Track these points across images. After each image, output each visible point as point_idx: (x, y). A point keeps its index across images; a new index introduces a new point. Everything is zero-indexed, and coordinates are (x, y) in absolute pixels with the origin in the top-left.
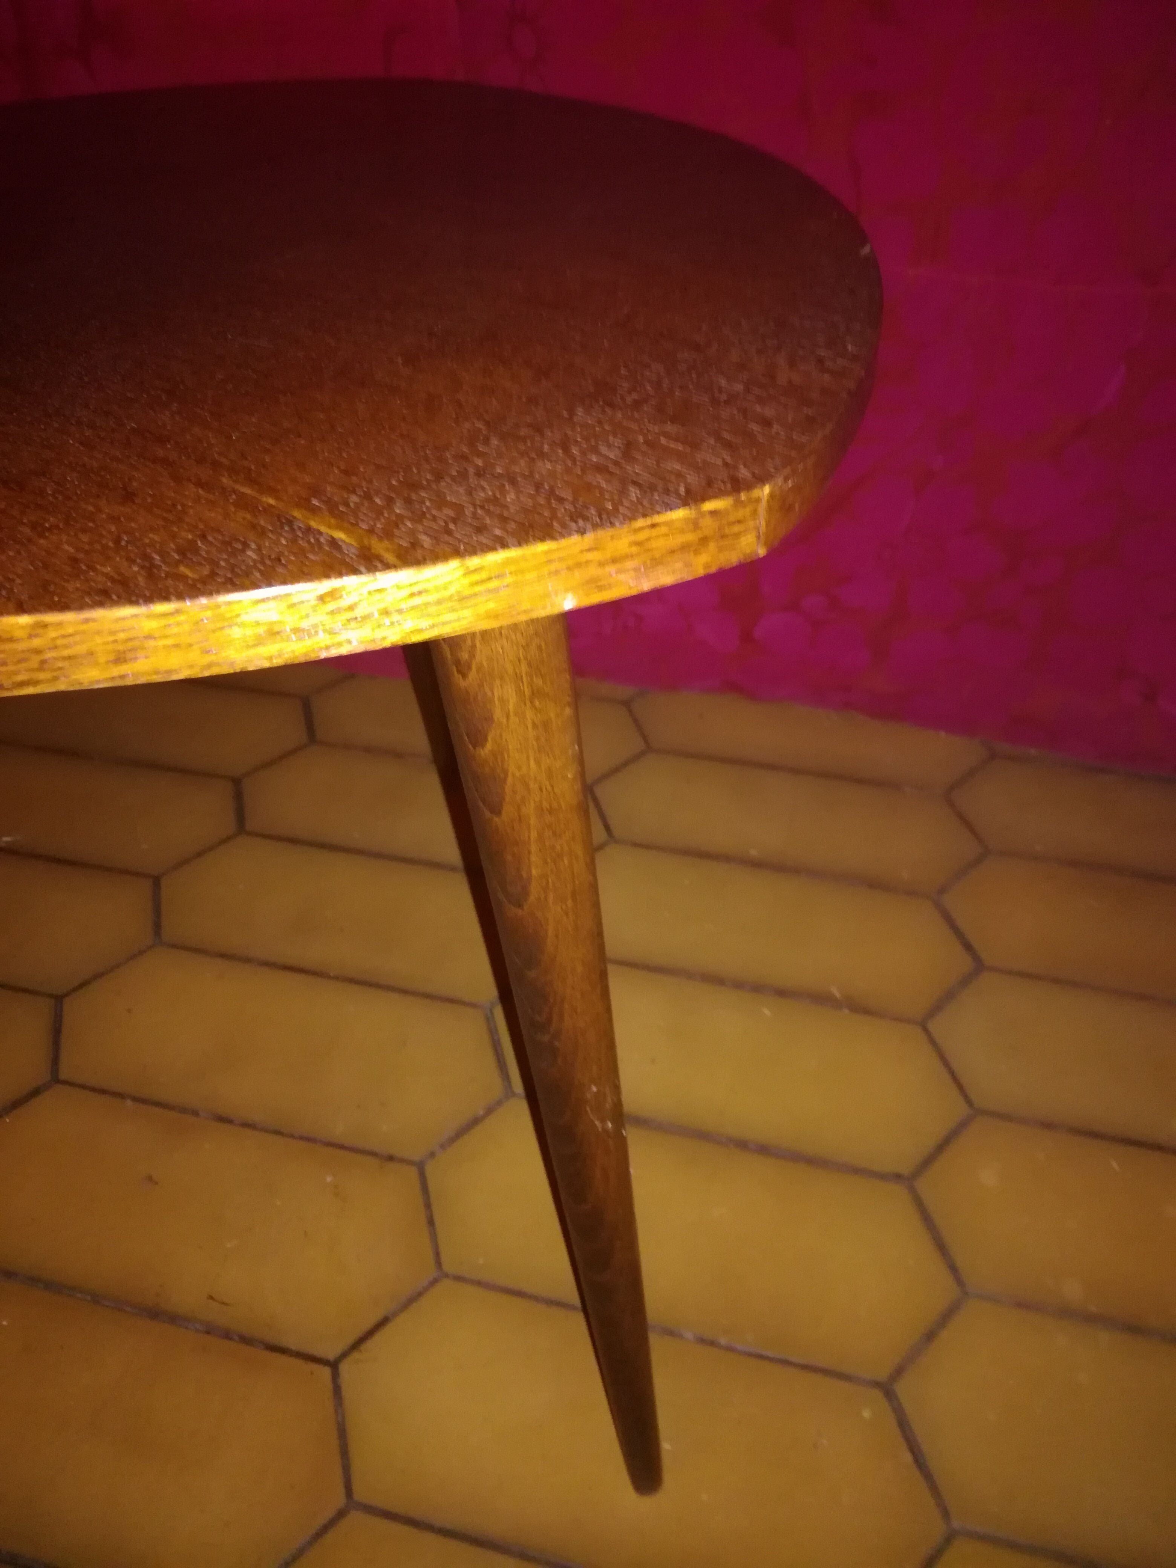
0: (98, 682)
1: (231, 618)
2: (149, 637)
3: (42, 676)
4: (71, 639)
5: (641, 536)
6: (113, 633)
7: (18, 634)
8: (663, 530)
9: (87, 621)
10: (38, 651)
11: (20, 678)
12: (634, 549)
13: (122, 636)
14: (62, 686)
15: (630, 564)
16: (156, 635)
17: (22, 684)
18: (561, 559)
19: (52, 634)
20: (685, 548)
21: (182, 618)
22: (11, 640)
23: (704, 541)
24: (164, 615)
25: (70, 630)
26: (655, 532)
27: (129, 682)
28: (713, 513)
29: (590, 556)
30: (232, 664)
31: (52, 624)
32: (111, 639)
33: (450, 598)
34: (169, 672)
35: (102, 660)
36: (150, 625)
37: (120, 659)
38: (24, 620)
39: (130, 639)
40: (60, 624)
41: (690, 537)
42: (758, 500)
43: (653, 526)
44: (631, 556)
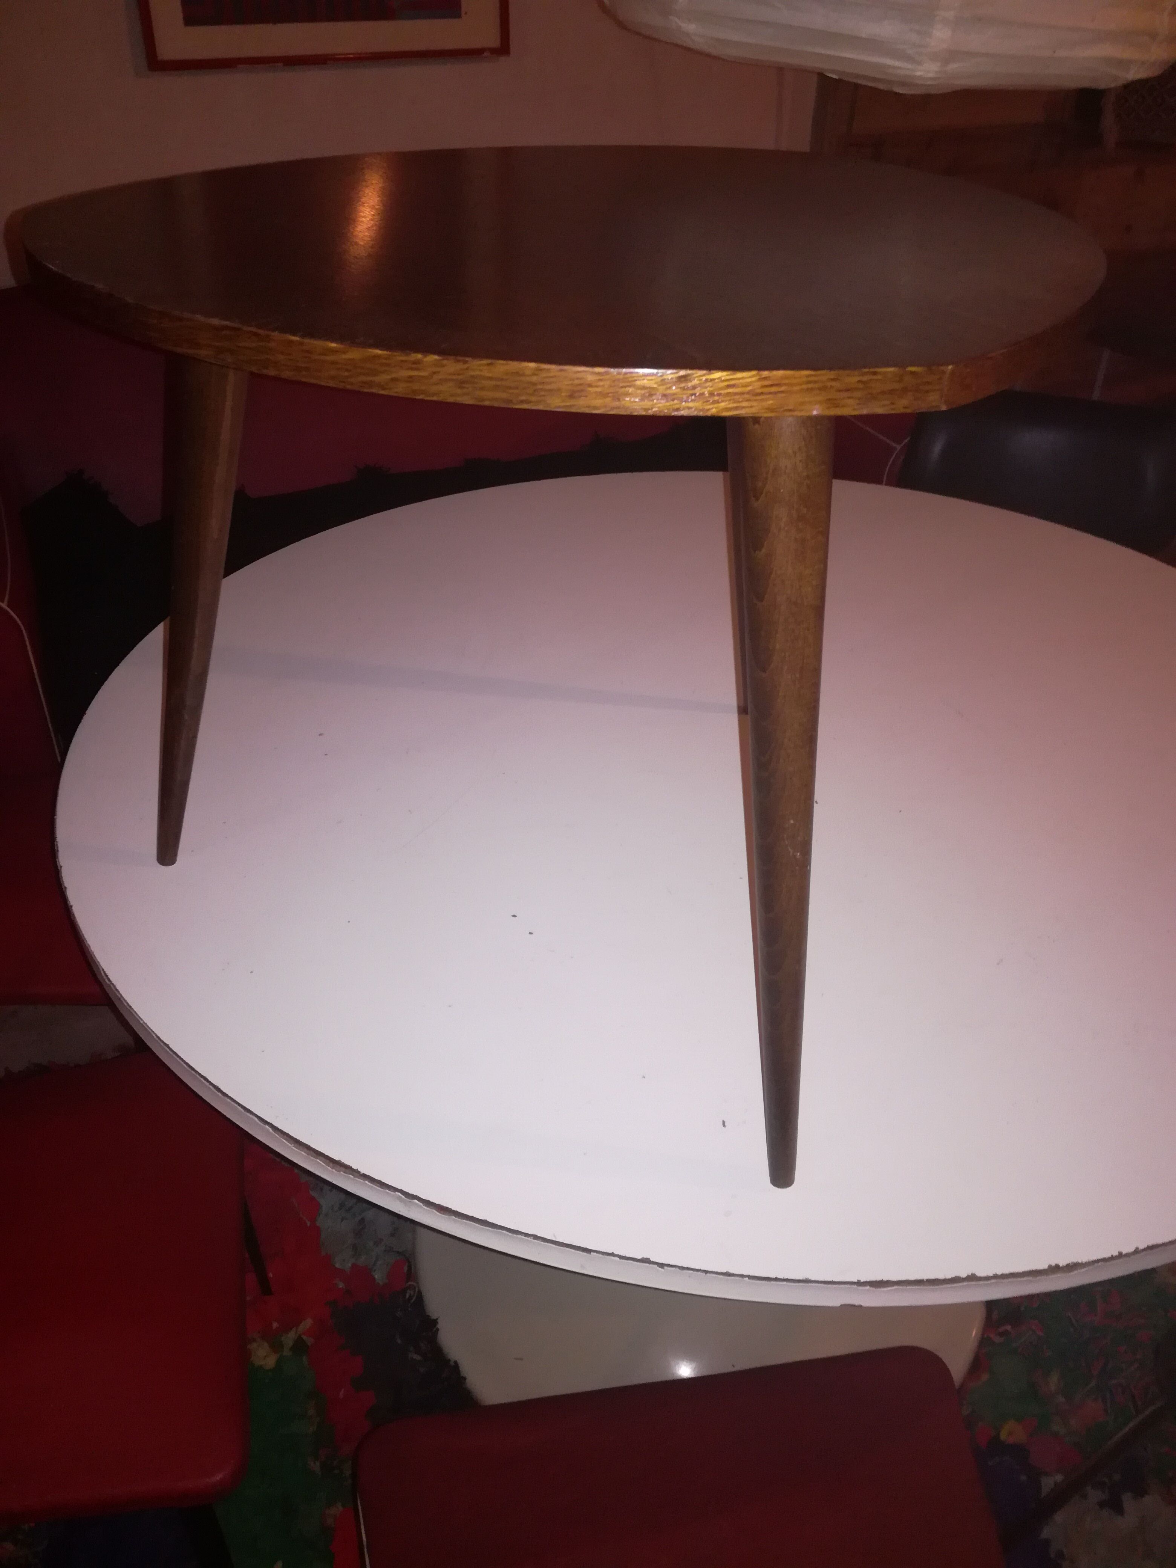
0: (559, 407)
1: (632, 381)
2: (590, 385)
3: (533, 399)
4: (551, 380)
5: (865, 378)
6: (572, 380)
7: (528, 372)
8: (879, 377)
9: (561, 370)
10: (535, 384)
11: (523, 398)
12: (861, 386)
13: (577, 382)
14: (541, 407)
15: (858, 394)
16: (593, 384)
17: (522, 402)
18: (815, 382)
19: (544, 375)
20: (891, 392)
21: (608, 377)
22: (523, 375)
23: (905, 390)
24: (599, 374)
25: (552, 374)
26: (875, 377)
27: (574, 410)
28: (912, 373)
29: (834, 384)
30: (627, 409)
31: (544, 369)
32: (570, 382)
33: (748, 393)
34: (595, 408)
35: (563, 394)
36: (590, 378)
37: (571, 396)
38: (532, 365)
39: (581, 384)
40: (549, 370)
41: (897, 386)
42: (944, 372)
43: (875, 373)
44: (856, 389)
